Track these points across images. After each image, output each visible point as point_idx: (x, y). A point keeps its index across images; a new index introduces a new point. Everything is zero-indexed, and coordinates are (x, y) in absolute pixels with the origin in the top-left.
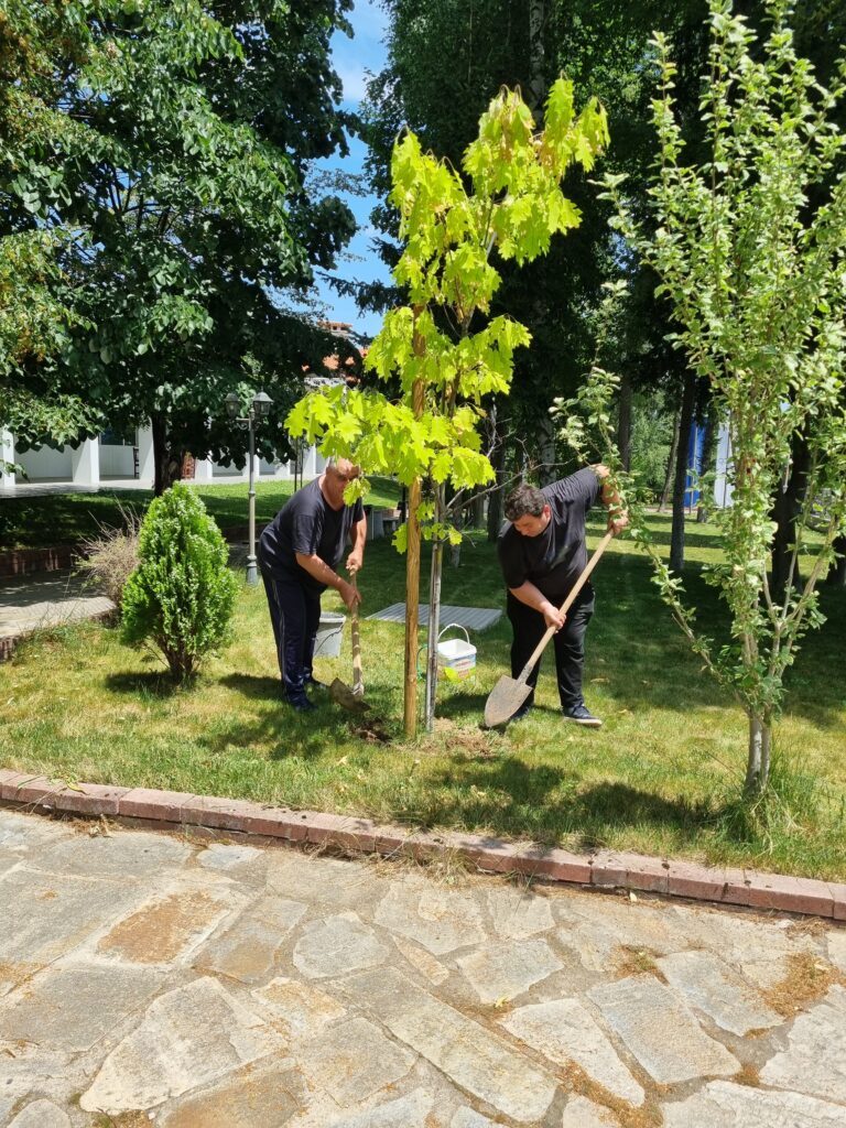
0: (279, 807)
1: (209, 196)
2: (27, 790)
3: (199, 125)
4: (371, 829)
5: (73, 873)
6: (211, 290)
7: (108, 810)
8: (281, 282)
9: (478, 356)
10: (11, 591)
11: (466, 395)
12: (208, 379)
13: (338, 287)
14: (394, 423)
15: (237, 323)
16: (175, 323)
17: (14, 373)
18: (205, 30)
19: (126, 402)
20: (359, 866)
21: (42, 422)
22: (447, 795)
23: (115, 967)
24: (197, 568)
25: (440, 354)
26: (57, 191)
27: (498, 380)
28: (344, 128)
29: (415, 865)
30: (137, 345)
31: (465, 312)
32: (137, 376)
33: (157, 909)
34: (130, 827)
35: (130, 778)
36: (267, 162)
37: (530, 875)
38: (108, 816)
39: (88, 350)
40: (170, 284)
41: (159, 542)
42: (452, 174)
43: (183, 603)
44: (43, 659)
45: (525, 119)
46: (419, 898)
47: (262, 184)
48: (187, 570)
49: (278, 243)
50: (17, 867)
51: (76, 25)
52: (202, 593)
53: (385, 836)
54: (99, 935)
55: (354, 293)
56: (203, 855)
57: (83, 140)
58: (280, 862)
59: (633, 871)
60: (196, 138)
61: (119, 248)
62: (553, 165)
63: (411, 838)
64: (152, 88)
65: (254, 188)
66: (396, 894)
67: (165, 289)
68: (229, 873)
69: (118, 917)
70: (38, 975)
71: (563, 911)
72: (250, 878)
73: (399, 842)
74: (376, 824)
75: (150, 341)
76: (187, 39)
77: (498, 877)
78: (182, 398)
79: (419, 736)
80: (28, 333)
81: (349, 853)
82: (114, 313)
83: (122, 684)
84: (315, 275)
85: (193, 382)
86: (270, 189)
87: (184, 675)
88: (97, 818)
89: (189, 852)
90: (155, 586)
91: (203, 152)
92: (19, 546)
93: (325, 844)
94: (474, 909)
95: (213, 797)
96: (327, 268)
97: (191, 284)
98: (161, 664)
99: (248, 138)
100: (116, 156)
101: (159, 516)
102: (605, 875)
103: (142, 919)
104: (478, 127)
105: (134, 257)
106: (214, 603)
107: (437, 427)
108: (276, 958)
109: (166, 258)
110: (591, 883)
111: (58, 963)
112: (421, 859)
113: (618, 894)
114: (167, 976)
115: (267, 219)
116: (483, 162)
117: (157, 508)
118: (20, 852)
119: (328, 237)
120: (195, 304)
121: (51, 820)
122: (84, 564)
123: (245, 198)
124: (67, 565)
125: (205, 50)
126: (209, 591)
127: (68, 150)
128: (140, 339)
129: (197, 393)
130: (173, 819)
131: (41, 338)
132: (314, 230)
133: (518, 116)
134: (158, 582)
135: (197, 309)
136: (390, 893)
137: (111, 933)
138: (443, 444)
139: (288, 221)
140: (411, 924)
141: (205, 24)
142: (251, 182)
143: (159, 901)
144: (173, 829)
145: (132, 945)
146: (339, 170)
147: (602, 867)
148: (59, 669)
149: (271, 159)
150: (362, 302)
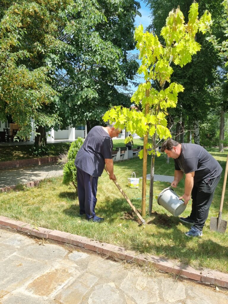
0: (96, 240)
1: (98, 60)
2: (24, 228)
3: (95, 41)
4: (124, 251)
5: (30, 257)
6: (99, 87)
7: (45, 237)
8: (119, 84)
9: (166, 96)
10: (46, 167)
11: (162, 108)
12: (98, 111)
13: (135, 85)
15: (106, 96)
16: (88, 95)
17: (39, 108)
18: (96, 14)
19: (76, 118)
20: (119, 264)
21: (46, 121)
22: (152, 240)
23: (30, 296)
25: (154, 96)
26: (57, 61)
27: (173, 103)
29: (137, 266)
30: (78, 102)
31: (163, 83)
32: (79, 110)
33: (50, 274)
34: (51, 243)
35: (54, 227)
37: (179, 276)
38: (45, 239)
39: (66, 104)
40: (87, 85)
41: (73, 154)
42: (155, 36)
44: (46, 187)
45: (181, 16)
46: (137, 280)
47: (112, 56)
49: (117, 72)
50: (15, 254)
51: (64, 17)
53: (128, 255)
54: (27, 284)
56: (71, 254)
57: (64, 47)
58: (93, 260)
59: (218, 279)
60: (95, 45)
61: (73, 76)
62: (191, 32)
63: (137, 256)
64: (82, 31)
65: (110, 58)
66: (130, 277)
67: (86, 87)
68: (76, 263)
69: (37, 276)
70: (5, 296)
71: (189, 292)
72: (83, 265)
73: (132, 258)
74: (126, 250)
75: (81, 100)
76: (92, 18)
77: (166, 274)
78: (90, 116)
80: (43, 97)
81: (116, 259)
82: (72, 93)
83: (63, 195)
84: (128, 82)
85: (94, 112)
86: (114, 57)
88: (42, 239)
89: (66, 253)
90: (71, 167)
91: (97, 49)
93: (108, 255)
94: (156, 287)
95: (76, 235)
96: (132, 80)
97: (93, 85)
98: (74, 190)
99: (110, 45)
100: (72, 51)
101: (73, 147)
102: (206, 279)
103: (44, 277)
104: (166, 21)
105: (78, 79)
107: (152, 119)
108: (83, 299)
109: (86, 78)
110: (201, 281)
111: (13, 292)
112: (140, 264)
113: (211, 287)
114: (45, 302)
115: (113, 66)
116: (167, 32)
117: (73, 145)
118: (17, 248)
119: (132, 71)
120: (93, 90)
121: (29, 238)
122: (60, 161)
123: (108, 60)
125: (97, 20)
127: (60, 50)
128: (79, 100)
129: (95, 114)
130: (63, 241)
131: (47, 98)
132: (128, 69)
133: (178, 15)
134: (72, 166)
135: (94, 91)
136: (127, 277)
137: (33, 282)
138: (153, 124)
139: (119, 66)
140: (132, 290)
141: (96, 13)
142: (109, 56)
143: (52, 271)
144: (63, 245)
145: (38, 287)
146: (137, 54)
147: (206, 276)
148: (48, 190)
149: (116, 50)
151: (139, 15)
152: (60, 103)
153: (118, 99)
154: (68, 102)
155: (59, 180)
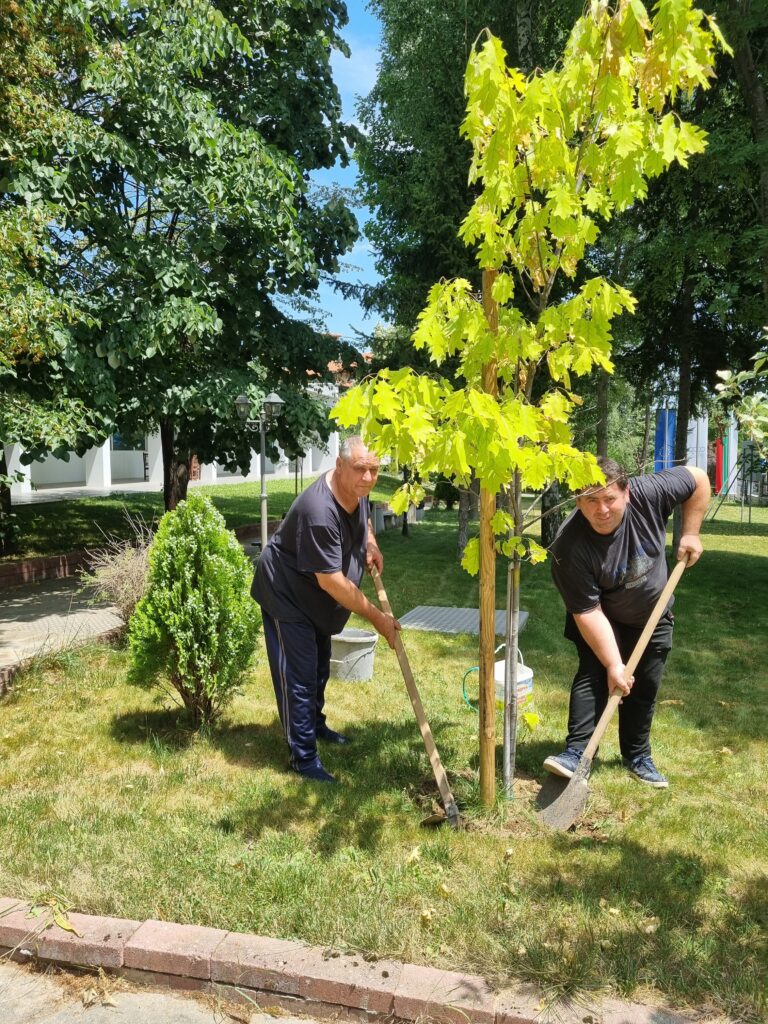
0: (348, 954)
1: (216, 196)
3: (205, 126)
4: (487, 997)
6: (219, 291)
7: (109, 962)
10: (18, 603)
11: (555, 378)
13: (343, 291)
15: (246, 325)
16: (184, 324)
17: (6, 375)
18: (211, 23)
19: (135, 405)
21: (37, 428)
24: (217, 595)
26: (60, 191)
27: (600, 358)
28: (344, 140)
30: (145, 349)
32: (145, 380)
34: (140, 985)
35: (139, 902)
36: (273, 163)
38: (108, 971)
39: (95, 356)
40: (177, 286)
41: (172, 564)
43: (202, 638)
44: (43, 695)
47: (270, 183)
48: (205, 596)
49: (287, 242)
52: (223, 623)
55: (358, 296)
57: (88, 139)
60: (202, 140)
61: (125, 250)
64: (158, 86)
65: (262, 188)
67: (172, 291)
74: (490, 986)
75: (158, 343)
76: (193, 37)
78: (190, 401)
79: (500, 806)
80: (23, 331)
82: (121, 317)
83: (131, 729)
84: (320, 280)
85: (202, 385)
86: (278, 187)
87: (203, 720)
88: (94, 972)
90: (168, 617)
91: (210, 154)
92: (31, 554)
93: (421, 1020)
95: (253, 937)
96: (331, 272)
97: (199, 286)
98: (174, 700)
99: (254, 142)
100: (122, 154)
101: (172, 533)
105: (141, 260)
106: (237, 635)
107: (526, 418)
109: (173, 261)
115: (275, 218)
117: (169, 524)
119: (332, 241)
120: (204, 305)
121: (31, 971)
122: (90, 580)
123: (253, 197)
124: (72, 582)
125: (211, 49)
126: (231, 621)
127: (72, 149)
128: (149, 342)
129: (206, 395)
130: (199, 974)
131: (38, 336)
132: (318, 235)
134: (171, 613)
135: (206, 310)
141: (212, 18)
142: (259, 181)
144: (199, 988)
148: (58, 709)
149: (276, 162)
150: (367, 303)
151: (342, 49)
152: (76, 352)
153: (284, 340)
154: (106, 350)
155: (90, 657)
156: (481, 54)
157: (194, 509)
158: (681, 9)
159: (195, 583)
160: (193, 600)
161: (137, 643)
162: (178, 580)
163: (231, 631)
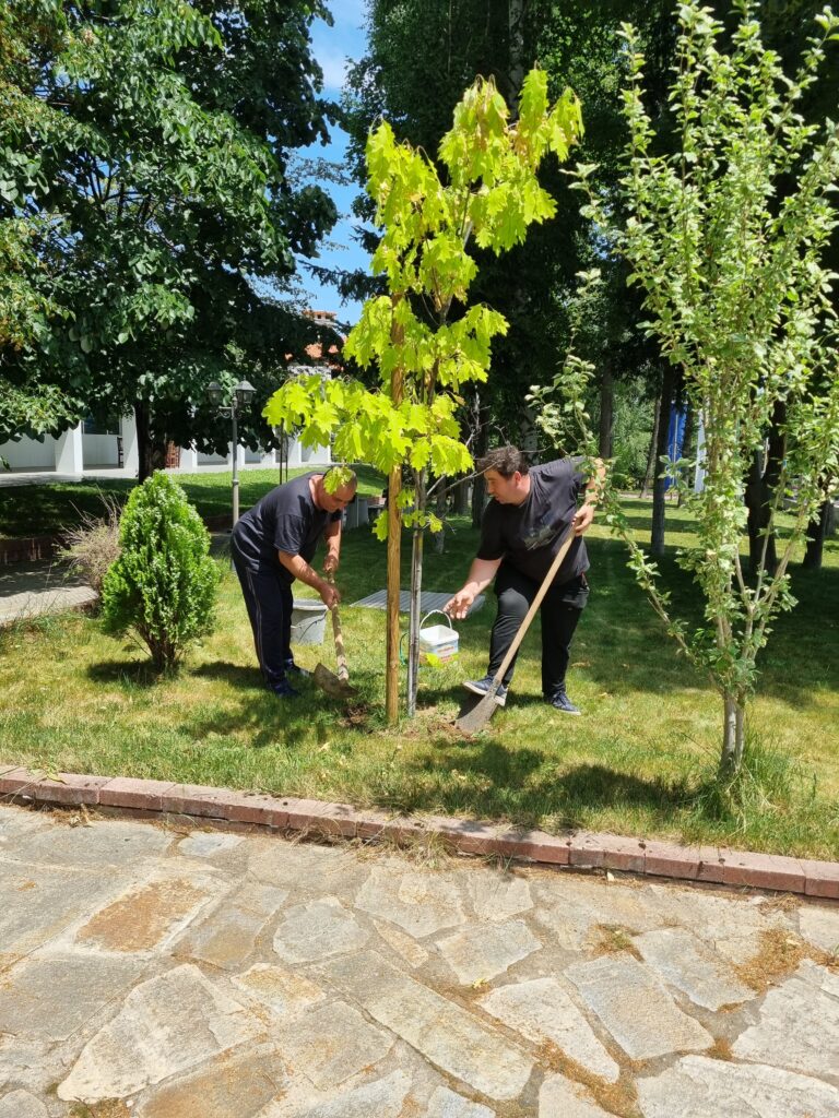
0: (261, 794)
1: (189, 184)
3: (178, 113)
4: (352, 814)
5: (53, 863)
6: (193, 279)
7: (89, 799)
8: (263, 272)
9: (456, 345)
11: (444, 383)
12: (190, 367)
13: (320, 276)
14: (372, 413)
15: (219, 312)
16: (156, 311)
18: (182, 17)
19: (108, 391)
20: (341, 851)
21: (21, 412)
22: (428, 780)
23: (94, 957)
24: (179, 557)
25: (419, 342)
26: (34, 179)
27: (476, 369)
28: (325, 117)
29: (395, 849)
30: (118, 334)
31: (442, 301)
32: (118, 365)
33: (137, 897)
34: (110, 816)
35: (111, 767)
36: (247, 151)
37: (508, 858)
38: (88, 806)
39: (69, 340)
40: (150, 273)
41: (139, 531)
42: (427, 164)
43: (165, 592)
44: (25, 650)
45: (500, 109)
46: (400, 881)
47: (242, 173)
48: (168, 559)
49: (260, 232)
52: (183, 582)
53: (367, 822)
54: (77, 926)
55: (336, 282)
56: (184, 843)
57: (60, 128)
58: (261, 850)
59: (611, 851)
60: (175, 126)
61: (98, 237)
62: (528, 155)
63: (391, 823)
64: (130, 76)
65: (235, 177)
66: (377, 878)
67: (145, 277)
68: (211, 861)
69: (98, 906)
70: (16, 965)
71: (542, 892)
72: (231, 865)
73: (379, 827)
74: (357, 809)
75: (130, 329)
76: (164, 27)
77: (478, 859)
78: (164, 388)
79: (401, 722)
80: (4, 323)
81: (330, 838)
82: (93, 301)
83: (103, 673)
84: (298, 265)
85: (175, 371)
86: (250, 177)
87: (167, 664)
88: (78, 808)
89: (170, 840)
90: (136, 575)
91: (183, 139)
92: (2, 536)
93: (306, 830)
94: (454, 892)
95: (194, 785)
96: (309, 257)
97: (172, 273)
98: (144, 654)
99: (228, 126)
100: (94, 145)
101: (140, 505)
102: (583, 855)
103: (122, 907)
104: (453, 117)
105: (114, 246)
106: (196, 592)
107: (416, 415)
108: (256, 944)
109: (146, 247)
110: (569, 864)
111: (36, 952)
112: (401, 843)
113: (596, 875)
114: (147, 964)
115: (247, 208)
116: (458, 152)
117: (138, 497)
119: (309, 226)
120: (176, 293)
121: (31, 810)
122: (65, 554)
123: (225, 187)
124: (50, 554)
125: (183, 38)
126: (190, 580)
127: (45, 138)
128: (121, 328)
129: (179, 382)
130: (154, 807)
131: (18, 327)
132: (295, 218)
133: (492, 105)
134: (139, 572)
135: (178, 298)
136: (371, 878)
137: (91, 923)
138: (421, 432)
139: (269, 210)
140: (391, 908)
141: (182, 12)
142: (231, 169)
143: (140, 890)
144: (155, 817)
145: (112, 933)
146: (321, 159)
147: (580, 848)
148: (40, 660)
149: (251, 148)
150: (345, 291)
151: (324, 18)
152: (51, 336)
153: (260, 327)
154: (78, 334)
155: (66, 623)
156: (376, 136)
157: (159, 484)
158: (539, 98)
159: (159, 547)
160: (158, 561)
161: (109, 597)
162: (145, 544)
163: (190, 588)
